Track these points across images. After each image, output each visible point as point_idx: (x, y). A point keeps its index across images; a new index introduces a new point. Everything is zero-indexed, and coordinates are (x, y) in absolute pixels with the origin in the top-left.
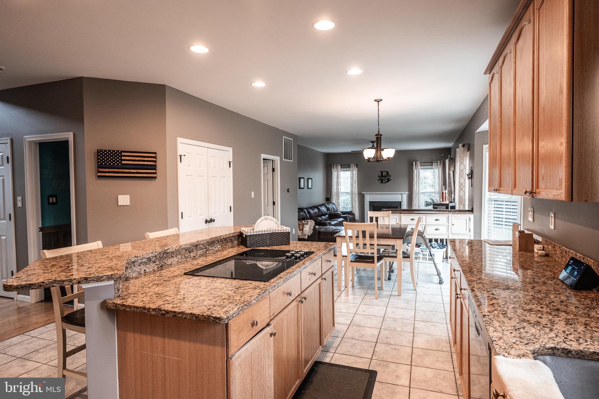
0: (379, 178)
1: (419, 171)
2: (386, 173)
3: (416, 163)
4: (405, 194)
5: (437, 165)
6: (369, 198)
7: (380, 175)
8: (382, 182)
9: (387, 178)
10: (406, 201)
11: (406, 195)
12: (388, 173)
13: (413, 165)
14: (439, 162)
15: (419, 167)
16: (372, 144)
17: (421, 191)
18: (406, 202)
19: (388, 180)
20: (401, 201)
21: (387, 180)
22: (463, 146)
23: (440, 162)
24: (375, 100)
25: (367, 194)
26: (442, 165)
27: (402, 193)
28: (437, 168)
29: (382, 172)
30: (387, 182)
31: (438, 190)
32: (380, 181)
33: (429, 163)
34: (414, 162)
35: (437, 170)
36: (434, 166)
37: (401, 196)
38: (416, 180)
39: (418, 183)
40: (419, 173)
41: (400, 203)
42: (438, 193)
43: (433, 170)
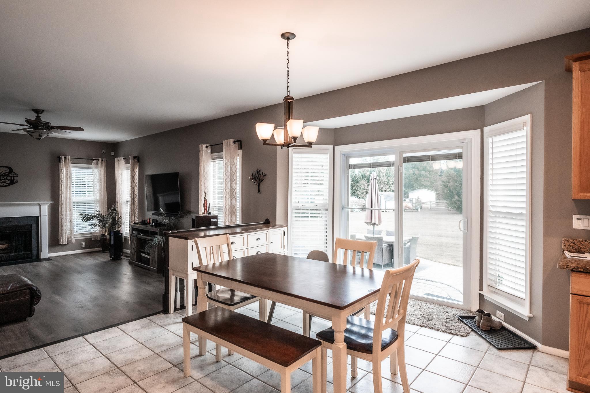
1: (70, 170)
2: (7, 170)
3: (65, 158)
4: (45, 204)
5: (97, 164)
9: (9, 178)
10: (47, 214)
11: (47, 206)
12: (10, 169)
13: (60, 161)
14: (100, 159)
15: (71, 165)
17: (75, 199)
18: (47, 217)
19: (13, 182)
20: (38, 215)
21: (9, 182)
22: (234, 142)
23: (102, 160)
24: (283, 36)
26: (104, 164)
27: (42, 204)
28: (96, 168)
30: (10, 184)
31: (98, 198)
33: (88, 160)
34: (63, 157)
35: (96, 171)
36: (93, 165)
37: (38, 207)
38: (67, 182)
39: (70, 188)
40: (70, 174)
41: (37, 219)
42: (98, 201)
43: (92, 170)
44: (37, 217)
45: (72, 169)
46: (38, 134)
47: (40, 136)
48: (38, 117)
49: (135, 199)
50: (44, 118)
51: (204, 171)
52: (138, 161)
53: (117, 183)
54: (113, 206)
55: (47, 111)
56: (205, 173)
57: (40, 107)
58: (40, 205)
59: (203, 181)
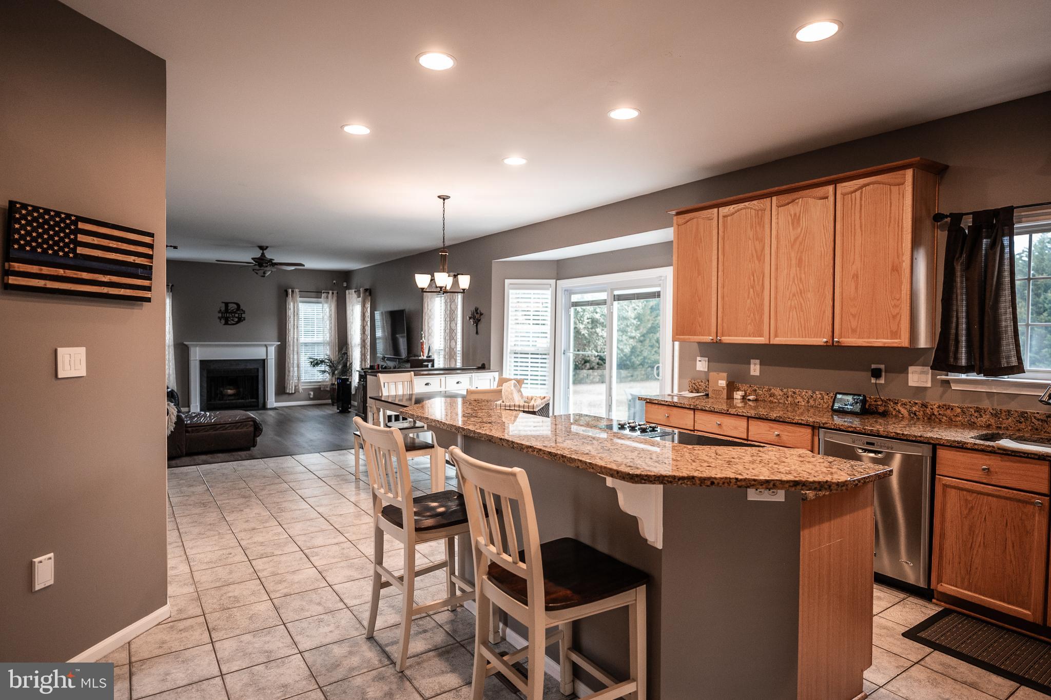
0: (220, 315)
1: (298, 306)
2: (235, 306)
3: (293, 291)
4: (272, 345)
5: (327, 297)
6: (198, 354)
7: (223, 309)
8: (226, 323)
9: (237, 315)
10: (274, 357)
11: (273, 348)
12: (238, 305)
13: (287, 295)
14: (331, 292)
15: (299, 299)
16: (261, 252)
17: (302, 340)
18: (274, 360)
19: (240, 320)
20: (265, 358)
21: (236, 320)
23: (333, 293)
24: (439, 197)
25: (196, 346)
26: (335, 298)
27: (268, 345)
28: (327, 302)
29: (227, 304)
30: (237, 323)
31: (328, 339)
32: (223, 321)
33: (316, 294)
34: (290, 290)
35: (326, 306)
36: (322, 300)
37: (265, 349)
38: (294, 320)
39: (297, 327)
40: (298, 310)
41: (263, 362)
42: (329, 344)
43: (321, 305)
44: (264, 360)
45: (300, 304)
46: (262, 271)
47: (264, 273)
48: (263, 254)
49: (366, 341)
50: (268, 255)
51: (428, 309)
52: (370, 294)
53: (348, 321)
54: (344, 349)
55: (271, 247)
56: (429, 311)
57: (264, 244)
58: (266, 346)
59: (426, 320)
